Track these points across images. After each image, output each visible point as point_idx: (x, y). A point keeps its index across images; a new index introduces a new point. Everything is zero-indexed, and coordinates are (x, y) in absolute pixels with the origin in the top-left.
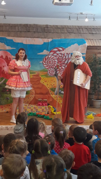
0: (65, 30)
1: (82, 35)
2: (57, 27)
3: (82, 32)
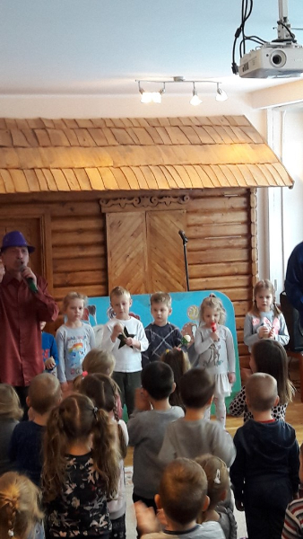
0: (107, 133)
1: (170, 148)
2: (75, 126)
3: (165, 140)
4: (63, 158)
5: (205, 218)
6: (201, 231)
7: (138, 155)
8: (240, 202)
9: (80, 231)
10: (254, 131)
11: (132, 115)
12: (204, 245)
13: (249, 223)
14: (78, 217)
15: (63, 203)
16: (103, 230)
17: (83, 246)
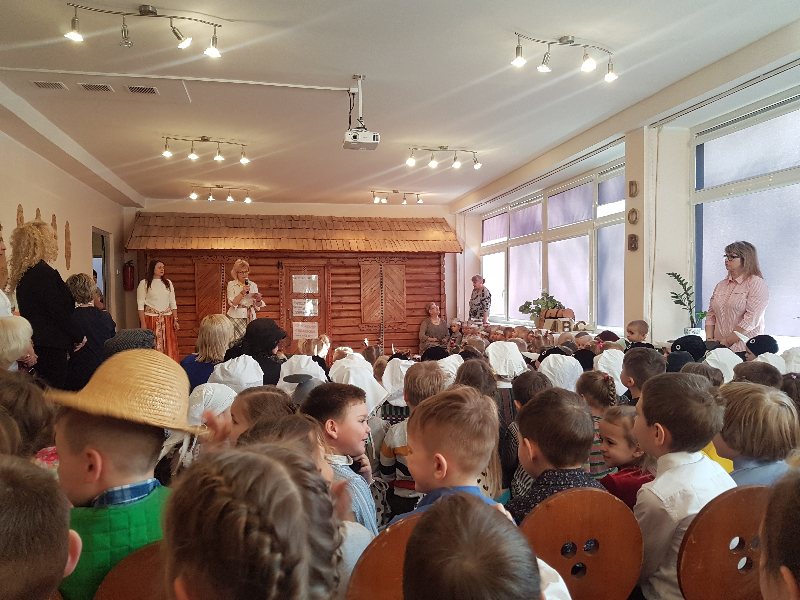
0: (366, 223)
1: (399, 232)
2: (350, 221)
3: (397, 228)
4: (339, 235)
5: (415, 270)
6: (414, 277)
7: (380, 235)
8: (435, 262)
9: (346, 275)
10: (447, 225)
11: (382, 217)
12: (415, 284)
13: (440, 273)
14: (346, 267)
15: (338, 259)
16: (360, 275)
17: (348, 282)
